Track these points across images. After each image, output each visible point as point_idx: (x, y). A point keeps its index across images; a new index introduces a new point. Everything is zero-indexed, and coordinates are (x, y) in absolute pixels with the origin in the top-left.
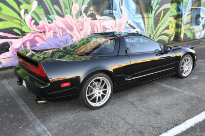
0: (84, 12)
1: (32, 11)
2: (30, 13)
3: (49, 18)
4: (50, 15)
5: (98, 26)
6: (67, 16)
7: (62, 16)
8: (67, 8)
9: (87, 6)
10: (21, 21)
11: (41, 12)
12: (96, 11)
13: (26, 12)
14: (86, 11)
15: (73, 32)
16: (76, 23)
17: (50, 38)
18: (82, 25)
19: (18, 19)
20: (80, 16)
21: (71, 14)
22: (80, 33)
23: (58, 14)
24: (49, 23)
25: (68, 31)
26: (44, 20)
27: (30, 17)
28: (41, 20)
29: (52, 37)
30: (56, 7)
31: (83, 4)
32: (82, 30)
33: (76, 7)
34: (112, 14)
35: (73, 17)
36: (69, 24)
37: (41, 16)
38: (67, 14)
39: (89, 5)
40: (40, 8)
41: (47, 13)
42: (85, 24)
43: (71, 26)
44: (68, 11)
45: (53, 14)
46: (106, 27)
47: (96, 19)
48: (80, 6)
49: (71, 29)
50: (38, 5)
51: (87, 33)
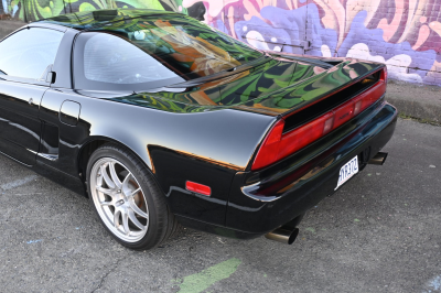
17: (269, 7)
29: (275, 5)
51: (366, 8)
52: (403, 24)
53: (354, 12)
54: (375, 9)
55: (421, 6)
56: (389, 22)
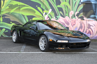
0: (77, 16)
1: (48, 14)
2: (47, 15)
3: (56, 17)
4: (57, 16)
5: (85, 24)
6: (66, 17)
7: (64, 17)
8: (67, 13)
9: (78, 12)
10: (43, 18)
11: (53, 14)
12: (84, 15)
13: (46, 14)
14: (78, 15)
15: (69, 26)
16: (71, 21)
18: (74, 22)
19: (41, 17)
20: (74, 17)
21: (69, 16)
22: (73, 27)
23: (62, 16)
24: (56, 20)
25: (66, 25)
26: (54, 18)
27: (47, 16)
28: (52, 18)
30: (61, 12)
31: (76, 11)
32: (74, 25)
33: (72, 13)
34: (96, 17)
35: (69, 17)
36: (67, 21)
37: (52, 16)
38: (66, 16)
39: (80, 12)
40: (53, 12)
41: (56, 15)
42: (77, 22)
43: (68, 22)
44: (67, 14)
45: (59, 15)
46: (91, 25)
47: (84, 20)
48: (74, 12)
49: (68, 24)
50: (52, 11)
51: (77, 27)
52: (84, 29)
53: (75, 28)
54: (79, 27)
55: (87, 26)
56: (82, 29)
